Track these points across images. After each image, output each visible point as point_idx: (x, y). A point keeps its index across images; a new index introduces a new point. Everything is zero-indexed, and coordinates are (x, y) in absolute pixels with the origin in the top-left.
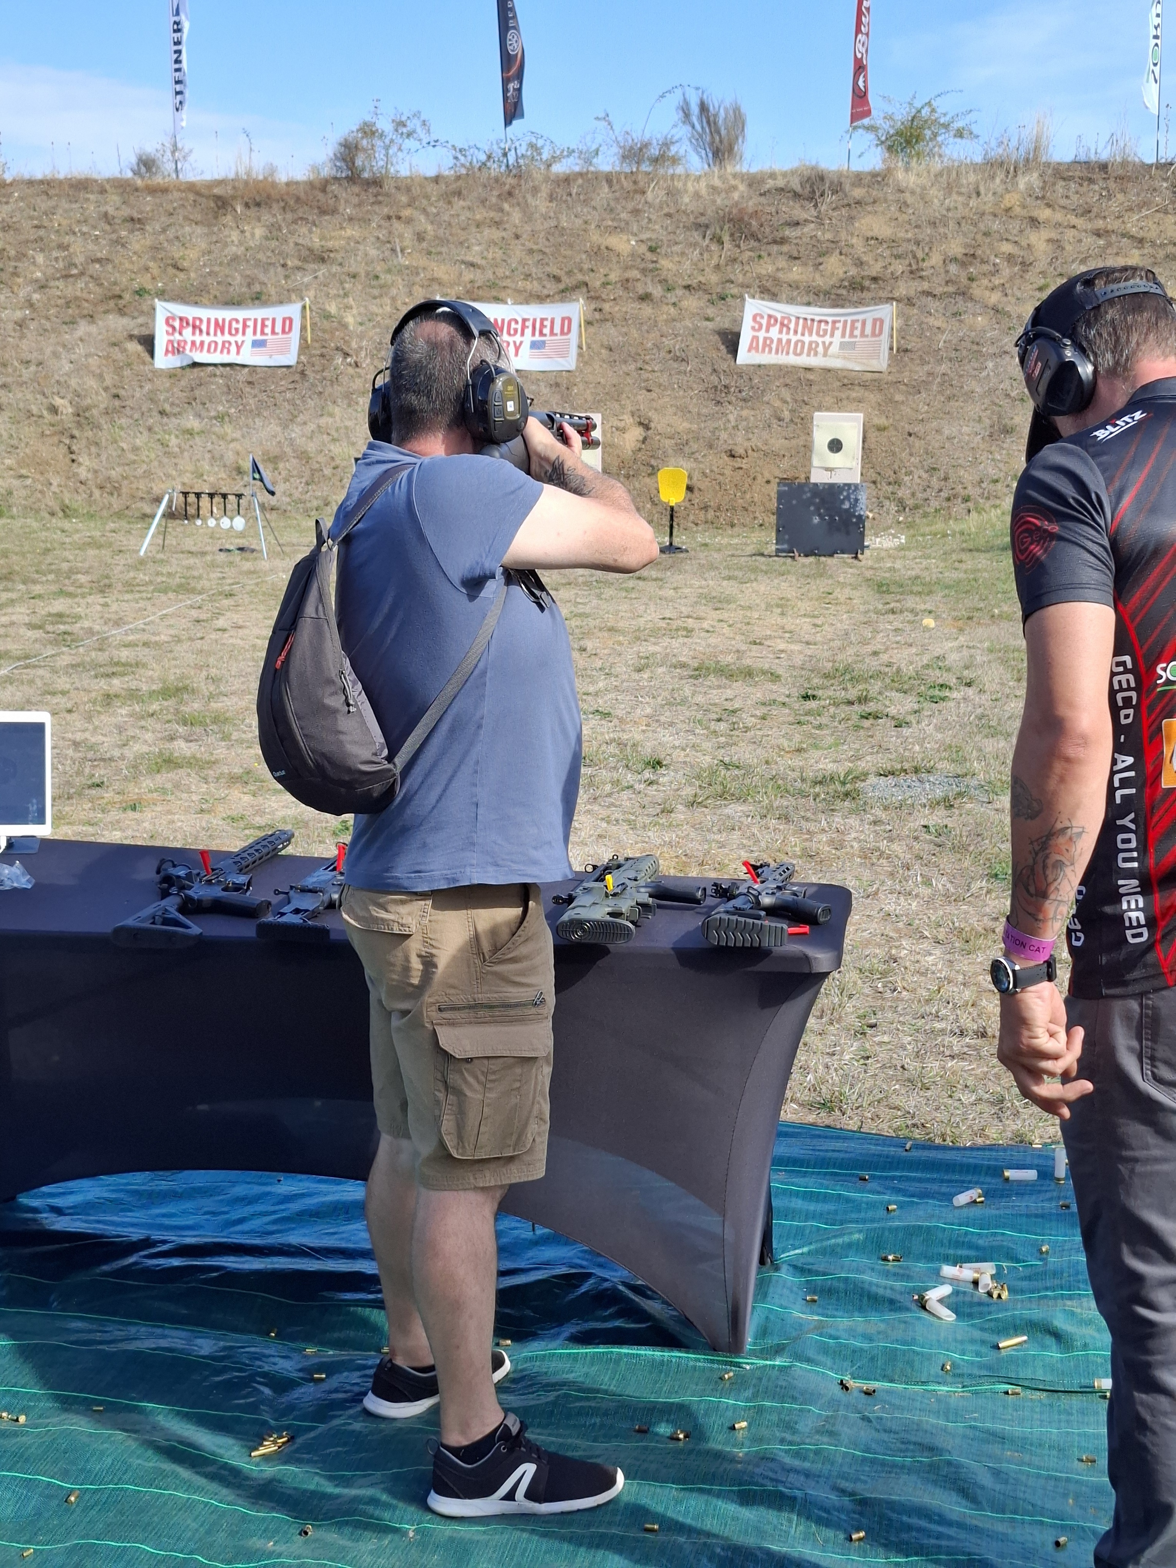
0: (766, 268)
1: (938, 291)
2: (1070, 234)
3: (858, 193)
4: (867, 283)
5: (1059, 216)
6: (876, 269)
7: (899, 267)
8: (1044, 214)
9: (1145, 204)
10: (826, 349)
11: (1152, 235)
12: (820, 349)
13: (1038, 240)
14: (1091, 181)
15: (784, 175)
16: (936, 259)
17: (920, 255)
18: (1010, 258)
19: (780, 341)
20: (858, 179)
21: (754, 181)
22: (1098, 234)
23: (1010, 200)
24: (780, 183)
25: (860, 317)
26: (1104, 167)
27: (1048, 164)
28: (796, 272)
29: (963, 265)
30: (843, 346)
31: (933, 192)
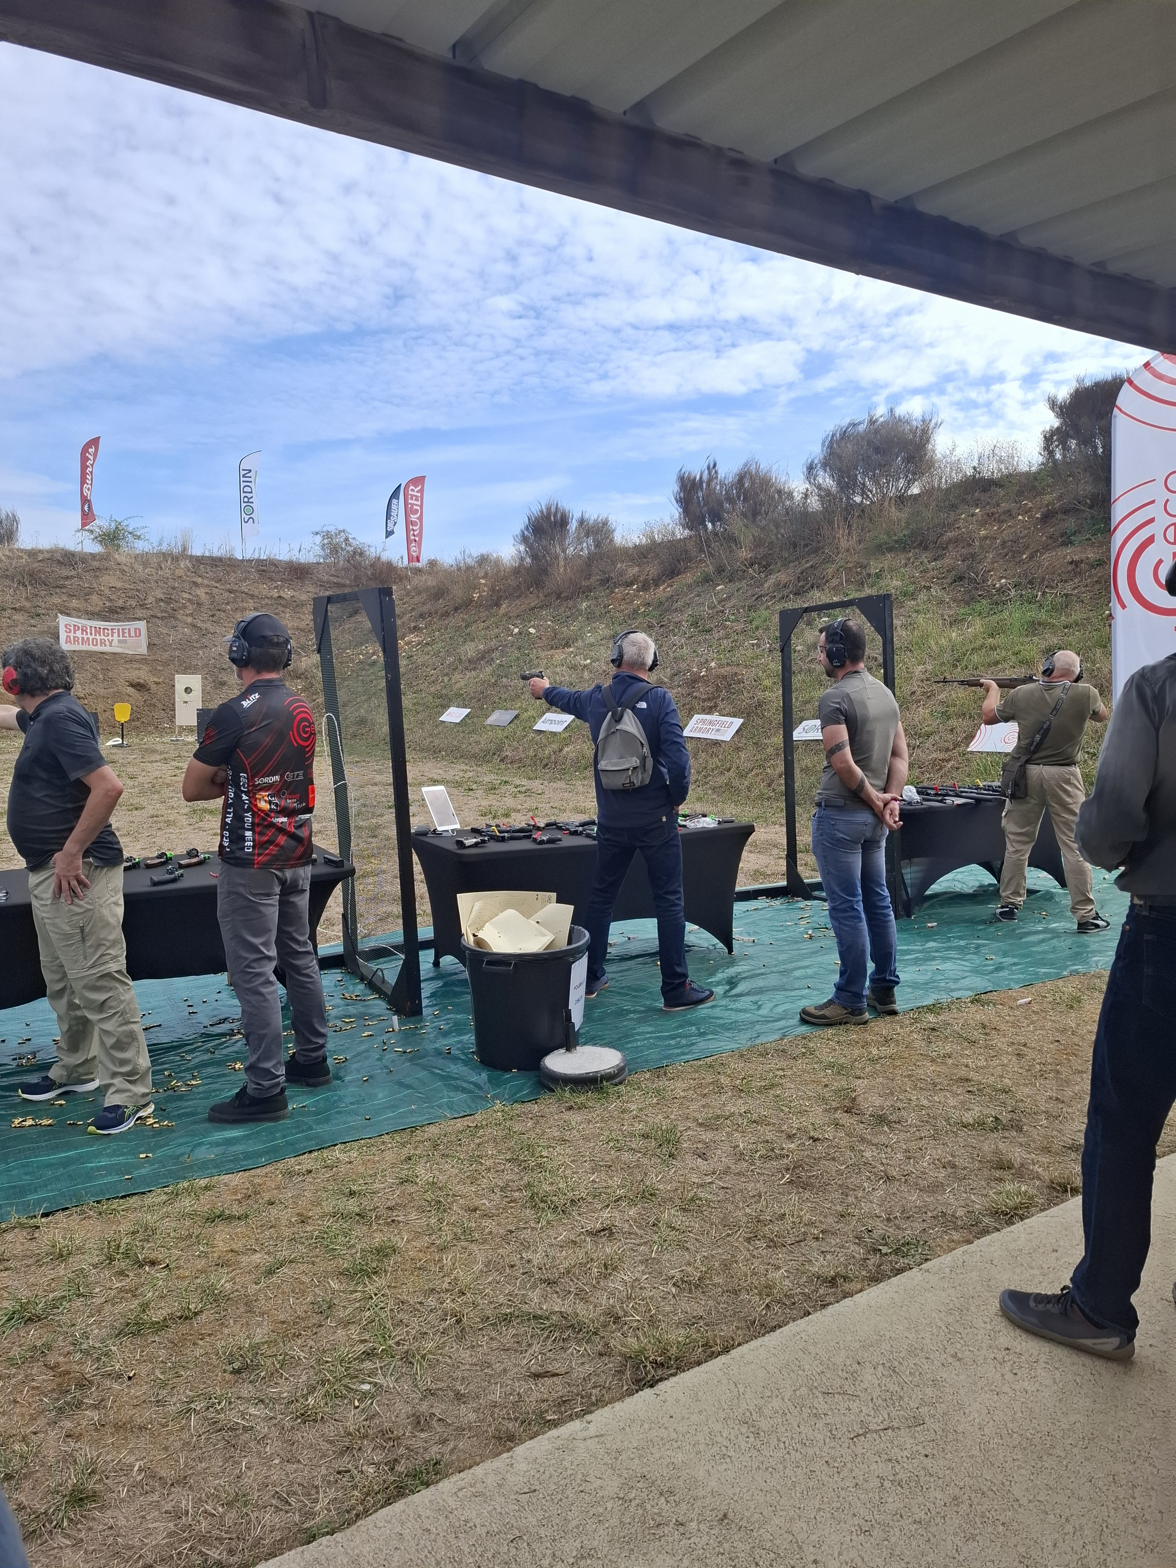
0: (56, 600)
1: (159, 615)
2: (215, 591)
3: (96, 564)
4: (119, 610)
5: (206, 582)
6: (120, 603)
7: (133, 603)
8: (199, 580)
9: (245, 579)
10: (111, 643)
11: (256, 593)
12: (107, 643)
13: (201, 592)
14: (217, 566)
15: (48, 552)
16: (150, 599)
17: (141, 596)
18: (189, 600)
19: (83, 638)
20: (93, 556)
21: (33, 554)
22: (230, 591)
23: (179, 572)
24: (47, 556)
25: (127, 627)
26: (220, 559)
27: (191, 556)
28: (74, 603)
29: (168, 603)
30: (120, 641)
31: (136, 566)
